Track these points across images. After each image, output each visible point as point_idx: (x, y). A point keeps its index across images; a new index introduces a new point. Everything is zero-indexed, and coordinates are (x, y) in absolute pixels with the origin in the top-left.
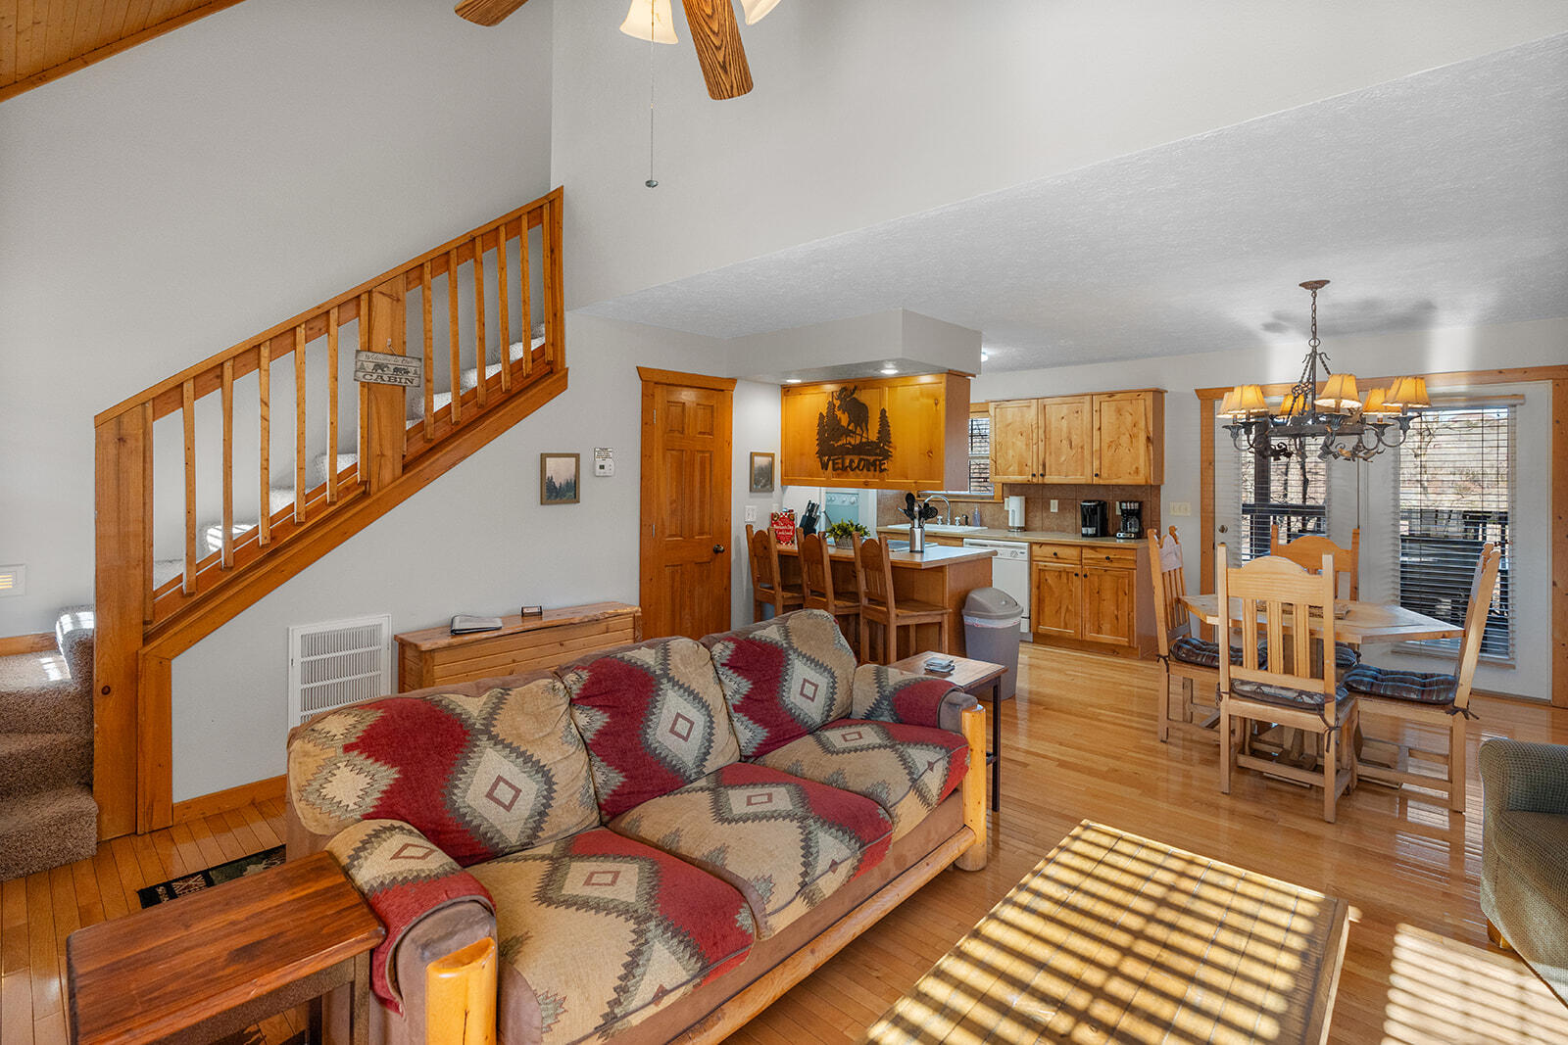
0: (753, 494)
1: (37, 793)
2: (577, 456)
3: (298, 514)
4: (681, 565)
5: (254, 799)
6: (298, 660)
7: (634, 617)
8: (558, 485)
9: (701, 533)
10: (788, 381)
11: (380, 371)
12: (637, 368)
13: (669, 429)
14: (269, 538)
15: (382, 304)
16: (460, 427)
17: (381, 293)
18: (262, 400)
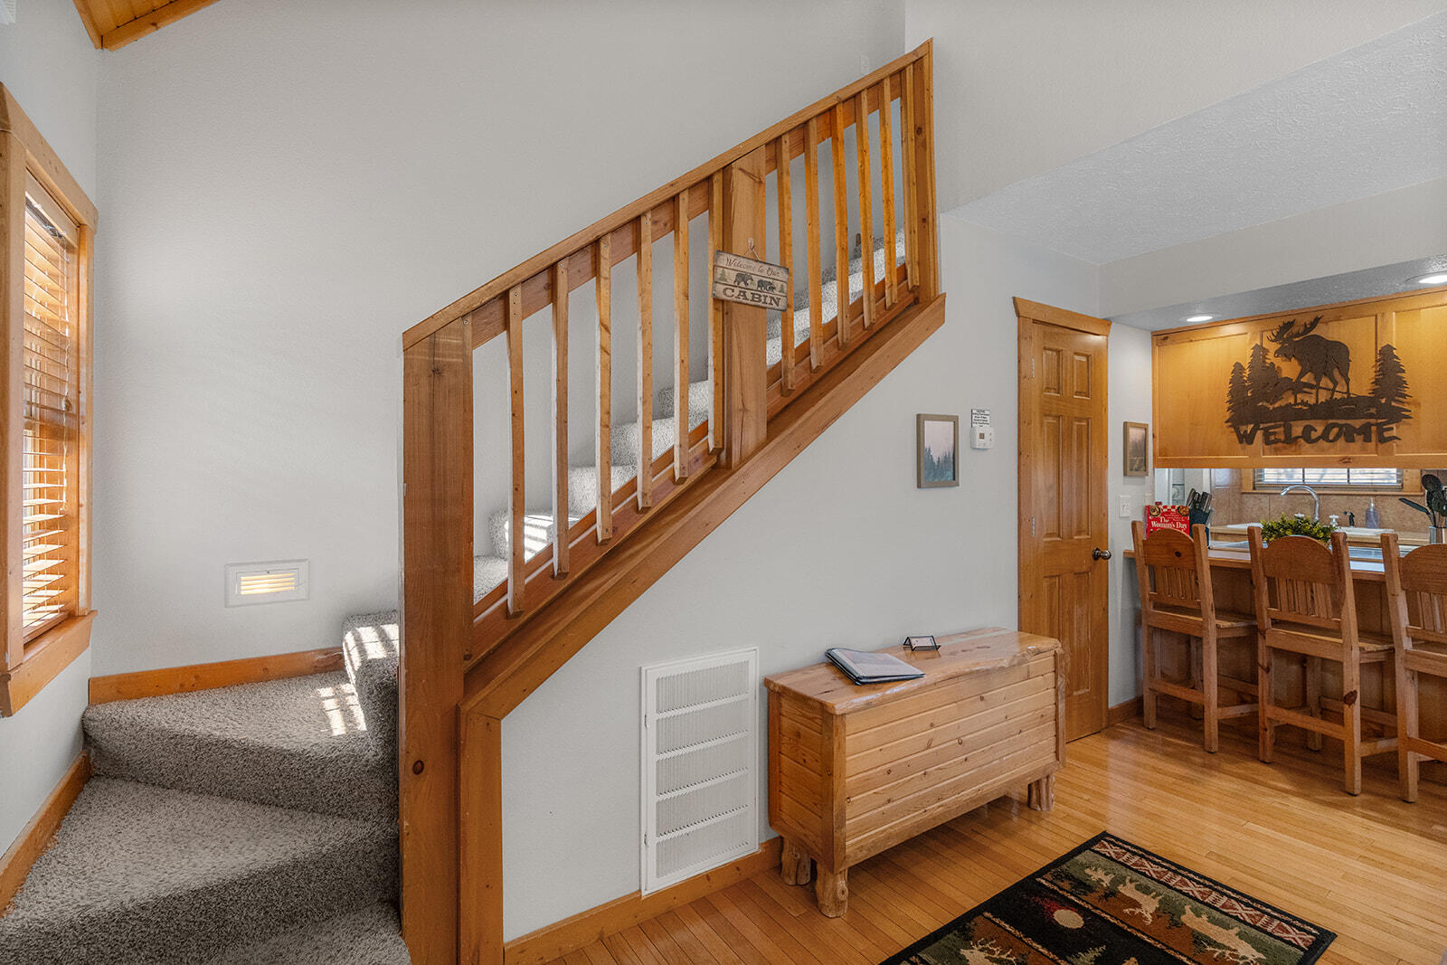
0: (1127, 479)
1: (328, 918)
2: (955, 420)
3: (644, 495)
4: (1059, 576)
5: (602, 933)
6: (653, 717)
7: (1055, 655)
8: (935, 460)
9: (1079, 533)
10: (1189, 320)
11: (742, 284)
12: (1014, 298)
13: (1044, 387)
14: (610, 530)
15: (741, 184)
16: (820, 375)
17: (740, 169)
18: (602, 324)
